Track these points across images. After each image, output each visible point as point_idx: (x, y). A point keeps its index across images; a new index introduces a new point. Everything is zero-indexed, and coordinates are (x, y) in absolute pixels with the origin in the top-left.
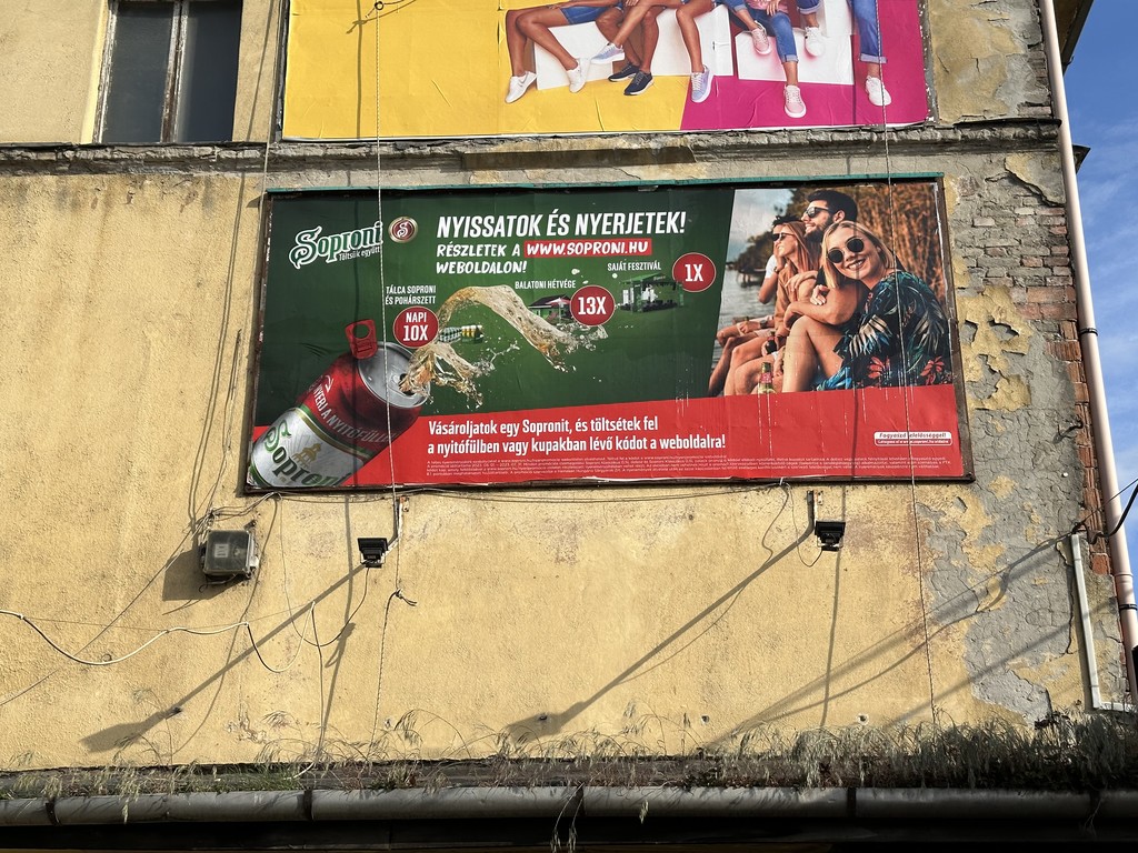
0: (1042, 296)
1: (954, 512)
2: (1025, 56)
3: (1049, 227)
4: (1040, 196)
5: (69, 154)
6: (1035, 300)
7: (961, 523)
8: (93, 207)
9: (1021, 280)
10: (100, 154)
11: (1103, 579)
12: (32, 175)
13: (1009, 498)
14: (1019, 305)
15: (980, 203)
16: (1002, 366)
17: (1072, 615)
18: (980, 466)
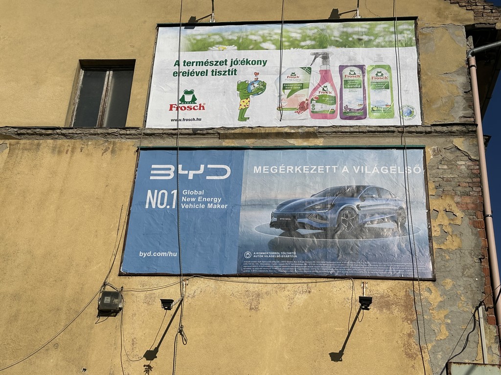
0: (468, 200)
1: (427, 293)
2: (463, 96)
3: (471, 169)
4: (468, 156)
6: (465, 201)
7: (429, 299)
8: (67, 153)
9: (459, 193)
11: (491, 327)
12: (43, 139)
13: (452, 289)
14: (457, 203)
15: (441, 158)
16: (449, 229)
17: (478, 343)
18: (438, 274)
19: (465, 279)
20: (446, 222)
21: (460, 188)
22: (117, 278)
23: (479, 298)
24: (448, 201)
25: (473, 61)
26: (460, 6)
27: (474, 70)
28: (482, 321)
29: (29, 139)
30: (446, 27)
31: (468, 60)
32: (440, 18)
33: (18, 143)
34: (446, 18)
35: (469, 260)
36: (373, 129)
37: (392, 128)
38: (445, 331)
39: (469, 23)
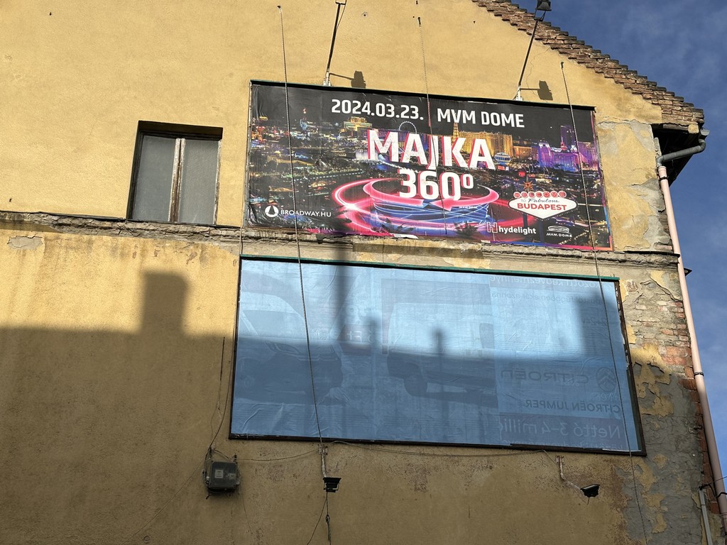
0: (674, 352)
1: (637, 473)
2: (657, 217)
3: (675, 313)
4: (670, 295)
6: (671, 353)
7: (641, 480)
8: (134, 257)
9: (663, 342)
10: (137, 225)
12: (96, 235)
13: (665, 467)
14: (662, 355)
15: (638, 296)
16: (656, 390)
17: (702, 537)
18: (648, 448)
19: (680, 454)
20: (651, 380)
21: (663, 336)
22: (227, 443)
23: (698, 478)
24: (651, 352)
25: (663, 172)
26: (644, 98)
27: (665, 183)
28: (704, 508)
29: (75, 233)
30: (629, 124)
31: (657, 170)
32: (621, 111)
33: (58, 238)
34: (628, 111)
36: (554, 251)
37: (578, 253)
38: (662, 522)
39: (656, 122)
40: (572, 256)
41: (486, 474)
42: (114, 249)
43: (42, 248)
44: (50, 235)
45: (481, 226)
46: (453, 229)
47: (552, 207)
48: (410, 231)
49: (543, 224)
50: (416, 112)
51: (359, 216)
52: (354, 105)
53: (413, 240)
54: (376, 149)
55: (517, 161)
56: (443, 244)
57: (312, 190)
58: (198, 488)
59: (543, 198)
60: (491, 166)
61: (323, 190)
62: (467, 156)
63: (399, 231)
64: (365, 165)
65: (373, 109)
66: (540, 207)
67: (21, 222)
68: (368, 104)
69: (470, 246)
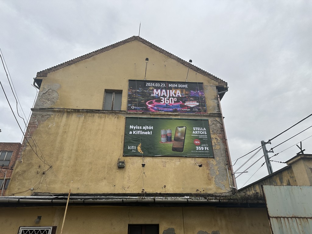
0: (221, 135)
1: (212, 162)
2: (217, 106)
3: (221, 127)
4: (220, 123)
5: (100, 111)
7: (213, 163)
8: (103, 118)
10: (104, 111)
11: (230, 171)
12: (95, 114)
13: (219, 160)
14: (218, 136)
15: (213, 123)
16: (217, 143)
17: (227, 176)
18: (215, 156)
19: (222, 157)
20: (216, 141)
21: (218, 132)
22: (123, 157)
23: (226, 163)
24: (216, 135)
25: (219, 96)
26: (214, 80)
27: (219, 99)
28: (227, 169)
29: (90, 113)
30: (211, 86)
31: (217, 96)
32: (209, 83)
33: (87, 114)
34: (211, 83)
35: (222, 152)
36: (194, 114)
37: (199, 114)
38: (218, 172)
39: (216, 85)
40: (198, 115)
41: (179, 163)
42: (99, 116)
43: (84, 117)
44: (85, 114)
45: (178, 109)
46: (172, 110)
47: (194, 104)
48: (163, 111)
49: (191, 108)
50: (164, 85)
51: (151, 108)
52: (151, 84)
53: (163, 113)
54: (155, 93)
55: (186, 95)
56: (170, 113)
57: (142, 102)
58: (116, 167)
59: (192, 103)
60: (181, 96)
61: (144, 102)
62: (175, 94)
63: (160, 110)
64: (153, 97)
65: (155, 85)
66: (191, 104)
67: (79, 111)
68: (154, 84)
69: (176, 113)
